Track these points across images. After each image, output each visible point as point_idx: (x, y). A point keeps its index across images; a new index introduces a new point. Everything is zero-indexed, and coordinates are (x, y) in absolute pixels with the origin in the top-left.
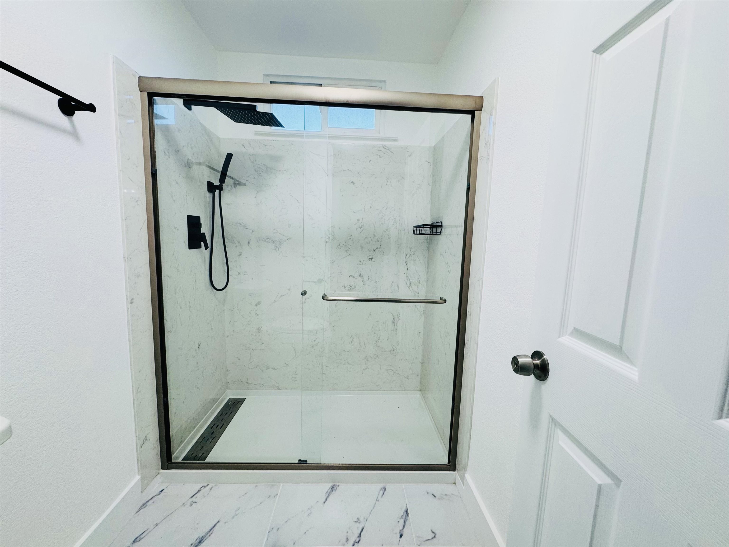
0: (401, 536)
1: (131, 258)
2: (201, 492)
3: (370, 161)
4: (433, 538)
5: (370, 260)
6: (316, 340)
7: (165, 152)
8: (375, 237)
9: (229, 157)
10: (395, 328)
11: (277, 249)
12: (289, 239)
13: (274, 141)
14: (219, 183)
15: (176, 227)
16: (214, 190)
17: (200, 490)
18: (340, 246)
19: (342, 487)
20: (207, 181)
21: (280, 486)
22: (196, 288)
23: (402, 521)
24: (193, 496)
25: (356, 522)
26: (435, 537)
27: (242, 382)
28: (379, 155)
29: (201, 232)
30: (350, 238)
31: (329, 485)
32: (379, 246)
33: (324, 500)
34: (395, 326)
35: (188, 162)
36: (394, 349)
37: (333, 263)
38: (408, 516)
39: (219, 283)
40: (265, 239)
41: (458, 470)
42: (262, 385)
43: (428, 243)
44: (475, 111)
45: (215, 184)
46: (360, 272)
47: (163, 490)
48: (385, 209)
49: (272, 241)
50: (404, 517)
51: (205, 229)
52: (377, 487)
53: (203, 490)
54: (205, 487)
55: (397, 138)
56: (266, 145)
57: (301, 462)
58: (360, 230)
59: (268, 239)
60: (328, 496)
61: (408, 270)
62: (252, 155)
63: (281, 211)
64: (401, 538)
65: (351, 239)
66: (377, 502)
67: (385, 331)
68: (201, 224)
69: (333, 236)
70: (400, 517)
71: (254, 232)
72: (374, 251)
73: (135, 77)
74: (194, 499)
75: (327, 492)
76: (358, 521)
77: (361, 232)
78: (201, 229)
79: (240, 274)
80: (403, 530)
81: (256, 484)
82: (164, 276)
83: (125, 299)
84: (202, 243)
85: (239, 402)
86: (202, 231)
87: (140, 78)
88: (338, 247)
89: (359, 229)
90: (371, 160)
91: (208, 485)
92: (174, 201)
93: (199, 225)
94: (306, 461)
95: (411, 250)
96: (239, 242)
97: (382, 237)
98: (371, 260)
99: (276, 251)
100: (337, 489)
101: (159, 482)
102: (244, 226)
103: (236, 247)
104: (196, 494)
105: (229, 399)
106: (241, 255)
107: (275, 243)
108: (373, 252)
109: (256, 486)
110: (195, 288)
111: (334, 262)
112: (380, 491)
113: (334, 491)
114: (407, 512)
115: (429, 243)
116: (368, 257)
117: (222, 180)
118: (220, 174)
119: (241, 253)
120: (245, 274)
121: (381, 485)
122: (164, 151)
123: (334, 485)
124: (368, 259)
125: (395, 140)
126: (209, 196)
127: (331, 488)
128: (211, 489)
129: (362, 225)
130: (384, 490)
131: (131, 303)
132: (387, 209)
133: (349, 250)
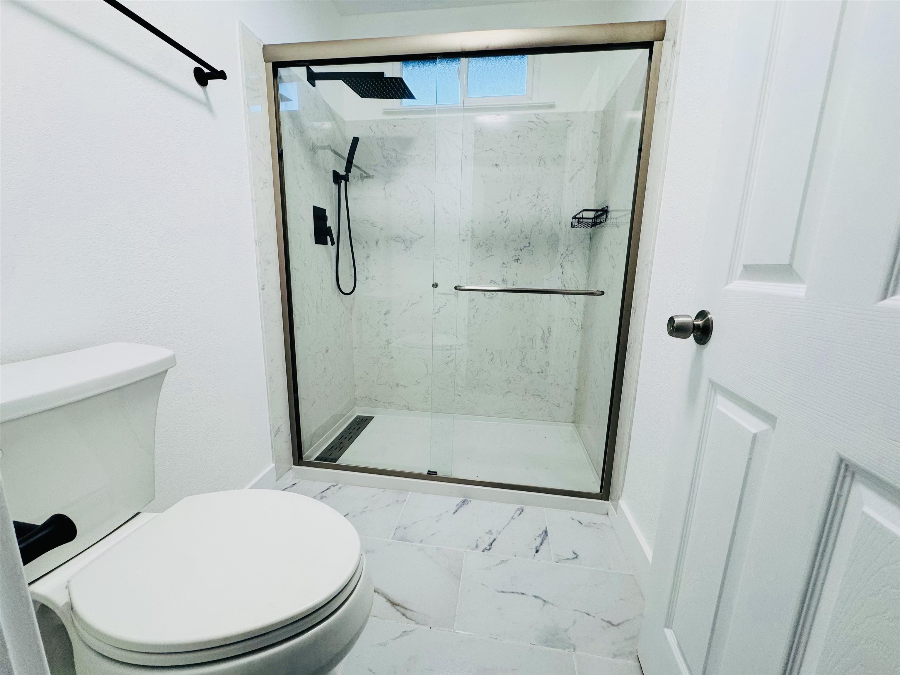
0: (537, 551)
1: (261, 243)
2: (330, 490)
3: (518, 136)
4: (574, 558)
5: (515, 262)
6: (450, 356)
7: (290, 133)
8: (523, 233)
9: (356, 140)
10: (545, 345)
11: (408, 250)
12: (421, 237)
13: (405, 119)
14: (345, 173)
15: (303, 218)
16: (340, 181)
17: (330, 488)
18: (480, 245)
19: (474, 503)
20: (332, 171)
21: (408, 493)
22: (323, 288)
23: (539, 540)
24: (323, 492)
25: (487, 533)
26: (576, 557)
27: (370, 399)
28: (530, 128)
29: (327, 226)
30: (492, 234)
31: (459, 500)
32: (528, 245)
33: (454, 511)
34: (545, 344)
35: (313, 146)
36: (543, 371)
37: (471, 266)
38: (547, 536)
39: (346, 285)
40: (395, 238)
41: (611, 500)
42: (391, 404)
43: (590, 239)
44: (655, 42)
45: (340, 174)
46: (503, 277)
47: (295, 484)
48: (536, 196)
49: (402, 240)
50: (542, 536)
51: (331, 223)
52: (513, 508)
53: (332, 488)
54: (334, 486)
55: (554, 103)
56: (395, 126)
57: (430, 472)
58: (504, 225)
59: (397, 238)
60: (459, 508)
61: (563, 274)
62: (380, 139)
63: (412, 204)
64: (537, 553)
65: (493, 237)
66: (512, 520)
67: (533, 348)
68: (327, 216)
69: (472, 233)
70: (538, 535)
71: (383, 230)
72: (521, 250)
73: (260, 45)
74: (324, 494)
75: (458, 504)
76: (490, 532)
77: (505, 227)
78: (327, 222)
79: (368, 279)
80: (540, 547)
81: (384, 490)
82: (292, 268)
83: (257, 285)
84: (328, 237)
85: (367, 419)
86: (328, 224)
87: (264, 46)
88: (477, 246)
89: (503, 223)
90: (520, 135)
91: (337, 485)
92: (300, 187)
93: (325, 219)
94: (436, 472)
95: (568, 249)
96: (366, 242)
97: (531, 232)
98: (517, 261)
99: (407, 252)
100: (469, 504)
101: (291, 477)
102: (372, 223)
103: (364, 247)
104: (326, 490)
105: (357, 416)
106: (368, 257)
107: (406, 242)
108: (520, 252)
109: (384, 491)
110: (321, 288)
111: (472, 264)
112: (517, 510)
113: (465, 505)
114: (546, 532)
115: (592, 237)
116: (513, 258)
117: (348, 169)
118: (346, 162)
119: (369, 254)
120: (374, 278)
121: (519, 506)
122: (289, 131)
123: (466, 500)
124: (513, 260)
125: (552, 106)
126: (335, 187)
127: (462, 502)
128: (340, 488)
129: (507, 219)
130: (521, 510)
131: (263, 289)
132: (539, 197)
133: (490, 250)
